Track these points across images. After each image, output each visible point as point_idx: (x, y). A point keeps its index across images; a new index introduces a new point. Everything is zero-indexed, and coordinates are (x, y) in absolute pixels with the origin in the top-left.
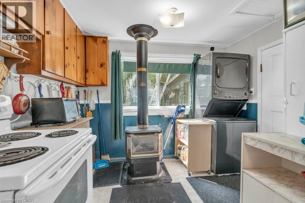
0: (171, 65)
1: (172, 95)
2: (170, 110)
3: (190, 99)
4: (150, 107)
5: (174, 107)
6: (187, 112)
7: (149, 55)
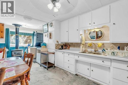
0: (26, 33)
1: (29, 41)
2: (26, 45)
3: (32, 42)
4: (19, 44)
5: (27, 44)
6: (31, 46)
7: (19, 30)
